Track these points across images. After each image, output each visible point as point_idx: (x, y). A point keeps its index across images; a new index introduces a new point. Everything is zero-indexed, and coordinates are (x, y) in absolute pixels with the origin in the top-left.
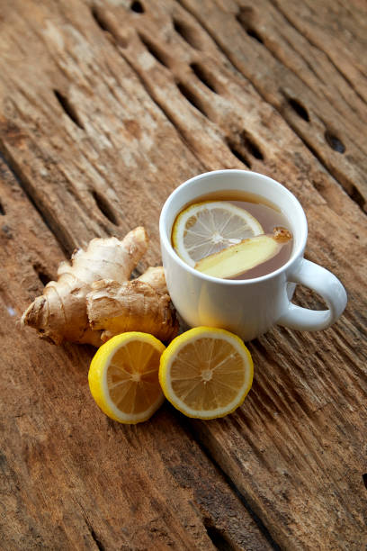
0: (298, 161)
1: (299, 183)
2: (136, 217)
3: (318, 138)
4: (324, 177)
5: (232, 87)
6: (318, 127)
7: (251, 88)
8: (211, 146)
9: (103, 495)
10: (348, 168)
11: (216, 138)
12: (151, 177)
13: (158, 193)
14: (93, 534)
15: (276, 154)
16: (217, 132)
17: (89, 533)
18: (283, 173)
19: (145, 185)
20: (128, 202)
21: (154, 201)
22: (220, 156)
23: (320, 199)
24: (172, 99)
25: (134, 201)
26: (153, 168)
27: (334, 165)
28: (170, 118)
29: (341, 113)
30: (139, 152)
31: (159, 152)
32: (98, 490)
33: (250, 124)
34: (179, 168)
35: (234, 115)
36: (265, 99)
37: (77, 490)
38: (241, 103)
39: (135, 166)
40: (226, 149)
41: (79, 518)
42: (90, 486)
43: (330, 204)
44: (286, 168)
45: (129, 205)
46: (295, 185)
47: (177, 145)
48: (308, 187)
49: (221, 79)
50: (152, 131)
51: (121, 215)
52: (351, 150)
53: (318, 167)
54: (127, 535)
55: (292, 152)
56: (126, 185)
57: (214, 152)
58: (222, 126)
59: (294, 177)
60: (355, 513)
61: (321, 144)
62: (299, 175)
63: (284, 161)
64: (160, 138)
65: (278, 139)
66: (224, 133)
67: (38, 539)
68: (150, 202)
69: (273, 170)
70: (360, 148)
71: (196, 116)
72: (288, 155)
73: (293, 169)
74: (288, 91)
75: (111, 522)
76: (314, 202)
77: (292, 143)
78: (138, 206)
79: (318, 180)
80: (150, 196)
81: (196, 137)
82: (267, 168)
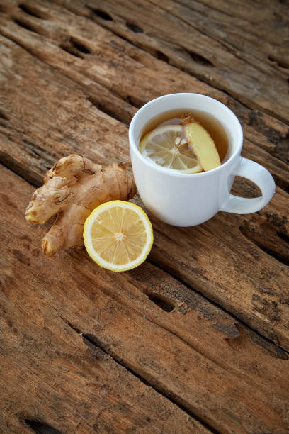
0: (115, 46)
1: (121, 59)
2: (19, 111)
3: (123, 28)
4: (136, 51)
5: (52, 13)
6: (120, 22)
7: (65, 10)
8: (53, 52)
9: (67, 296)
10: (150, 41)
11: (54, 47)
12: (19, 83)
13: (28, 92)
14: (70, 325)
15: (99, 45)
16: (53, 43)
17: (67, 325)
18: (108, 56)
19: (17, 89)
20: (10, 103)
21: (28, 97)
22: (62, 57)
23: (139, 65)
24: (15, 31)
25: (14, 101)
26: (19, 78)
27: (140, 41)
28: (17, 42)
29: (131, 9)
30: (5, 69)
31: (19, 66)
32: (62, 295)
33: (73, 31)
34: (36, 72)
35: (60, 29)
36: (77, 14)
37: (47, 299)
38: (63, 21)
39: (6, 79)
40: (64, 52)
41: (56, 317)
42: (55, 293)
43: (147, 66)
44: (108, 52)
45: (11, 105)
46: (119, 61)
47: (29, 59)
48: (128, 60)
49: (43, 9)
50: (8, 54)
51: (9, 113)
52: (147, 29)
53: (129, 46)
54: (94, 317)
55: (108, 41)
56: (4, 93)
57: (56, 55)
58: (55, 39)
59: (116, 56)
60: (243, 253)
61: (126, 31)
62: (119, 54)
63: (105, 48)
64: (16, 58)
65: (96, 36)
66: (58, 43)
67: (32, 341)
68: (25, 99)
69: (100, 56)
70: (152, 27)
71: (35, 37)
72: (107, 44)
73: (113, 52)
74: (91, 5)
75: (80, 312)
76: (136, 68)
77: (106, 36)
78: (18, 104)
79: (133, 54)
80: (23, 95)
81: (40, 50)
82: (95, 56)
